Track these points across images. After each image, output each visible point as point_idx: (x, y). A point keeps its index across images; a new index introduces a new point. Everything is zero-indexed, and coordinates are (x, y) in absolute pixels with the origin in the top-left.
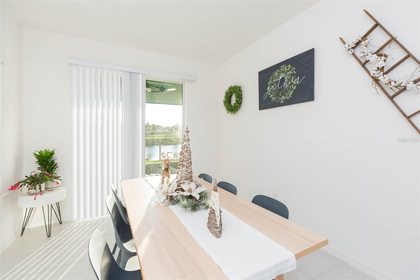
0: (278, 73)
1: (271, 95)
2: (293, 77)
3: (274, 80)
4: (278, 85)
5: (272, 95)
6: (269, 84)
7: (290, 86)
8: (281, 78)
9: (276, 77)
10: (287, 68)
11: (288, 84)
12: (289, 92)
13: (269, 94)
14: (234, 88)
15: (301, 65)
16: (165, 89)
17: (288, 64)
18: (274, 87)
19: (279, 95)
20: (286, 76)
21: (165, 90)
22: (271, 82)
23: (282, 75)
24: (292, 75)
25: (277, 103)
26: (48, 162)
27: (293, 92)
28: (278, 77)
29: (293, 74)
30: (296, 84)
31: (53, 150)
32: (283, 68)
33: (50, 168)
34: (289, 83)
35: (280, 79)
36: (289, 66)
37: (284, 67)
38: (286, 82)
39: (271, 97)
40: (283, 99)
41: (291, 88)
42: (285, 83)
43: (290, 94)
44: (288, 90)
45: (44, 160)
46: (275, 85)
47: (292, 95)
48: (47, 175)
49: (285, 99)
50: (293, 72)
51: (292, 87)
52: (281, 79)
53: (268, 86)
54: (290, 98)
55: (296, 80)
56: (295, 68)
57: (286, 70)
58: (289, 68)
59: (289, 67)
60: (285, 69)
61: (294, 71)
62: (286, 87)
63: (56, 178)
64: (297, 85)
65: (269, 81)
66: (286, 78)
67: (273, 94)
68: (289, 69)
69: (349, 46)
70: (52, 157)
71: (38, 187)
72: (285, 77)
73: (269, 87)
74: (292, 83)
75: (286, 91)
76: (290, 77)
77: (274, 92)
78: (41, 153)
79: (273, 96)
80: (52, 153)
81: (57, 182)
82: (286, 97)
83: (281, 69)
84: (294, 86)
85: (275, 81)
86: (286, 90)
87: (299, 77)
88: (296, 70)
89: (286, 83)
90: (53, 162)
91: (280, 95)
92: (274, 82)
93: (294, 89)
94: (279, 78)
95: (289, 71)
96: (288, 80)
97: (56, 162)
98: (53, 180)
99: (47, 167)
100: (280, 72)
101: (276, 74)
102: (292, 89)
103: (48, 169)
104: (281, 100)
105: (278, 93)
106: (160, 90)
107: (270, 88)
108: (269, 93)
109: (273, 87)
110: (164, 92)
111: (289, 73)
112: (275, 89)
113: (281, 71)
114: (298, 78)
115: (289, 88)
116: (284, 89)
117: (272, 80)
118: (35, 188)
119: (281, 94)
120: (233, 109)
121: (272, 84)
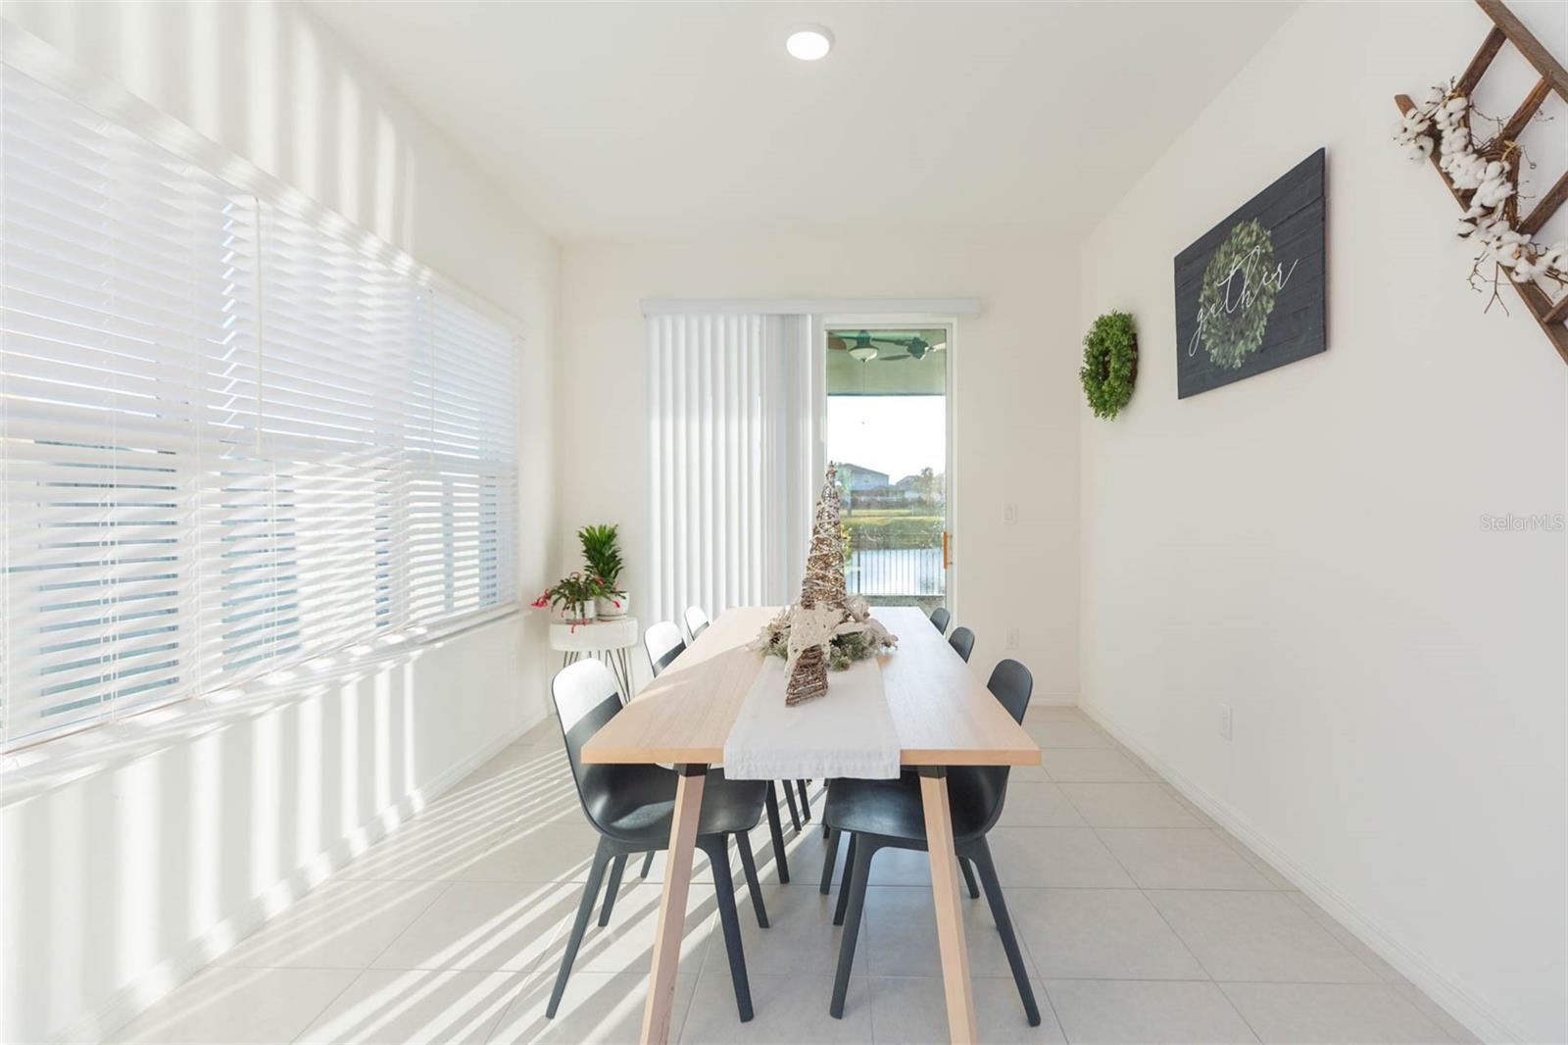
0: (1226, 254)
1: (1208, 339)
2: (1264, 269)
3: (1216, 284)
4: (1227, 301)
5: (1211, 341)
6: (1201, 300)
7: (1259, 303)
8: (1232, 273)
9: (1221, 272)
10: (1250, 234)
11: (1252, 295)
12: (1255, 325)
13: (1204, 337)
14: (1107, 325)
15: (1286, 217)
16: (927, 346)
17: (1251, 221)
18: (1216, 310)
19: (1229, 339)
20: (1246, 264)
21: (926, 349)
22: (1206, 292)
23: (1237, 263)
24: (1264, 258)
25: (1226, 367)
26: (603, 555)
27: (1265, 324)
28: (1226, 272)
29: (1266, 253)
30: (1273, 291)
31: (612, 527)
32: (1237, 235)
33: (606, 567)
34: (1256, 292)
35: (1230, 278)
36: (1254, 226)
37: (1241, 231)
38: (1248, 288)
39: (1210, 349)
40: (1240, 353)
41: (1260, 308)
42: (1243, 292)
43: (1258, 333)
44: (1254, 319)
45: (595, 549)
46: (1218, 300)
47: (1263, 334)
48: (597, 583)
49: (1246, 352)
50: (1266, 248)
51: (1262, 304)
52: (1233, 277)
53: (1199, 306)
54: (1259, 347)
55: (1273, 276)
56: (1272, 229)
57: (1247, 240)
58: (1254, 234)
59: (1253, 231)
60: (1242, 239)
61: (1268, 243)
62: (1248, 306)
63: (618, 594)
64: (1275, 296)
65: (1201, 288)
66: (1246, 271)
67: (1215, 334)
68: (1254, 239)
69: (1406, 130)
70: (613, 543)
71: (578, 606)
72: (1244, 270)
73: (1201, 310)
74: (1263, 291)
75: (1249, 321)
76: (1257, 268)
77: (1215, 327)
78: (591, 531)
79: (1215, 345)
80: (612, 536)
81: (616, 603)
82: (1249, 343)
83: (1234, 241)
84: (1268, 302)
85: (1218, 288)
86: (1247, 317)
87: (1280, 265)
88: (1272, 239)
89: (1248, 293)
90: (613, 556)
91: (1233, 337)
92: (1216, 292)
93: (1269, 311)
94: (1228, 275)
95: (1255, 244)
96: (1253, 280)
97: (620, 555)
98: (608, 595)
99: (601, 565)
100: (1231, 253)
101: (1221, 258)
102: (1264, 310)
103: (603, 570)
104: (1234, 358)
105: (1227, 333)
106: (909, 350)
107: (1205, 314)
108: (1205, 333)
109: (1212, 310)
110: (924, 356)
111: (1255, 253)
112: (1217, 317)
113: (1234, 248)
114: (1279, 270)
115: (1256, 310)
116: (1244, 316)
117: (1210, 284)
118: (574, 609)
119: (1236, 334)
120: (1106, 401)
121: (1210, 300)
